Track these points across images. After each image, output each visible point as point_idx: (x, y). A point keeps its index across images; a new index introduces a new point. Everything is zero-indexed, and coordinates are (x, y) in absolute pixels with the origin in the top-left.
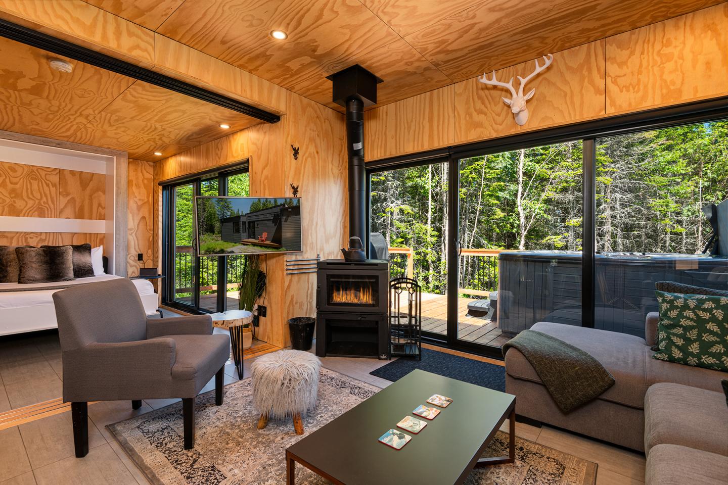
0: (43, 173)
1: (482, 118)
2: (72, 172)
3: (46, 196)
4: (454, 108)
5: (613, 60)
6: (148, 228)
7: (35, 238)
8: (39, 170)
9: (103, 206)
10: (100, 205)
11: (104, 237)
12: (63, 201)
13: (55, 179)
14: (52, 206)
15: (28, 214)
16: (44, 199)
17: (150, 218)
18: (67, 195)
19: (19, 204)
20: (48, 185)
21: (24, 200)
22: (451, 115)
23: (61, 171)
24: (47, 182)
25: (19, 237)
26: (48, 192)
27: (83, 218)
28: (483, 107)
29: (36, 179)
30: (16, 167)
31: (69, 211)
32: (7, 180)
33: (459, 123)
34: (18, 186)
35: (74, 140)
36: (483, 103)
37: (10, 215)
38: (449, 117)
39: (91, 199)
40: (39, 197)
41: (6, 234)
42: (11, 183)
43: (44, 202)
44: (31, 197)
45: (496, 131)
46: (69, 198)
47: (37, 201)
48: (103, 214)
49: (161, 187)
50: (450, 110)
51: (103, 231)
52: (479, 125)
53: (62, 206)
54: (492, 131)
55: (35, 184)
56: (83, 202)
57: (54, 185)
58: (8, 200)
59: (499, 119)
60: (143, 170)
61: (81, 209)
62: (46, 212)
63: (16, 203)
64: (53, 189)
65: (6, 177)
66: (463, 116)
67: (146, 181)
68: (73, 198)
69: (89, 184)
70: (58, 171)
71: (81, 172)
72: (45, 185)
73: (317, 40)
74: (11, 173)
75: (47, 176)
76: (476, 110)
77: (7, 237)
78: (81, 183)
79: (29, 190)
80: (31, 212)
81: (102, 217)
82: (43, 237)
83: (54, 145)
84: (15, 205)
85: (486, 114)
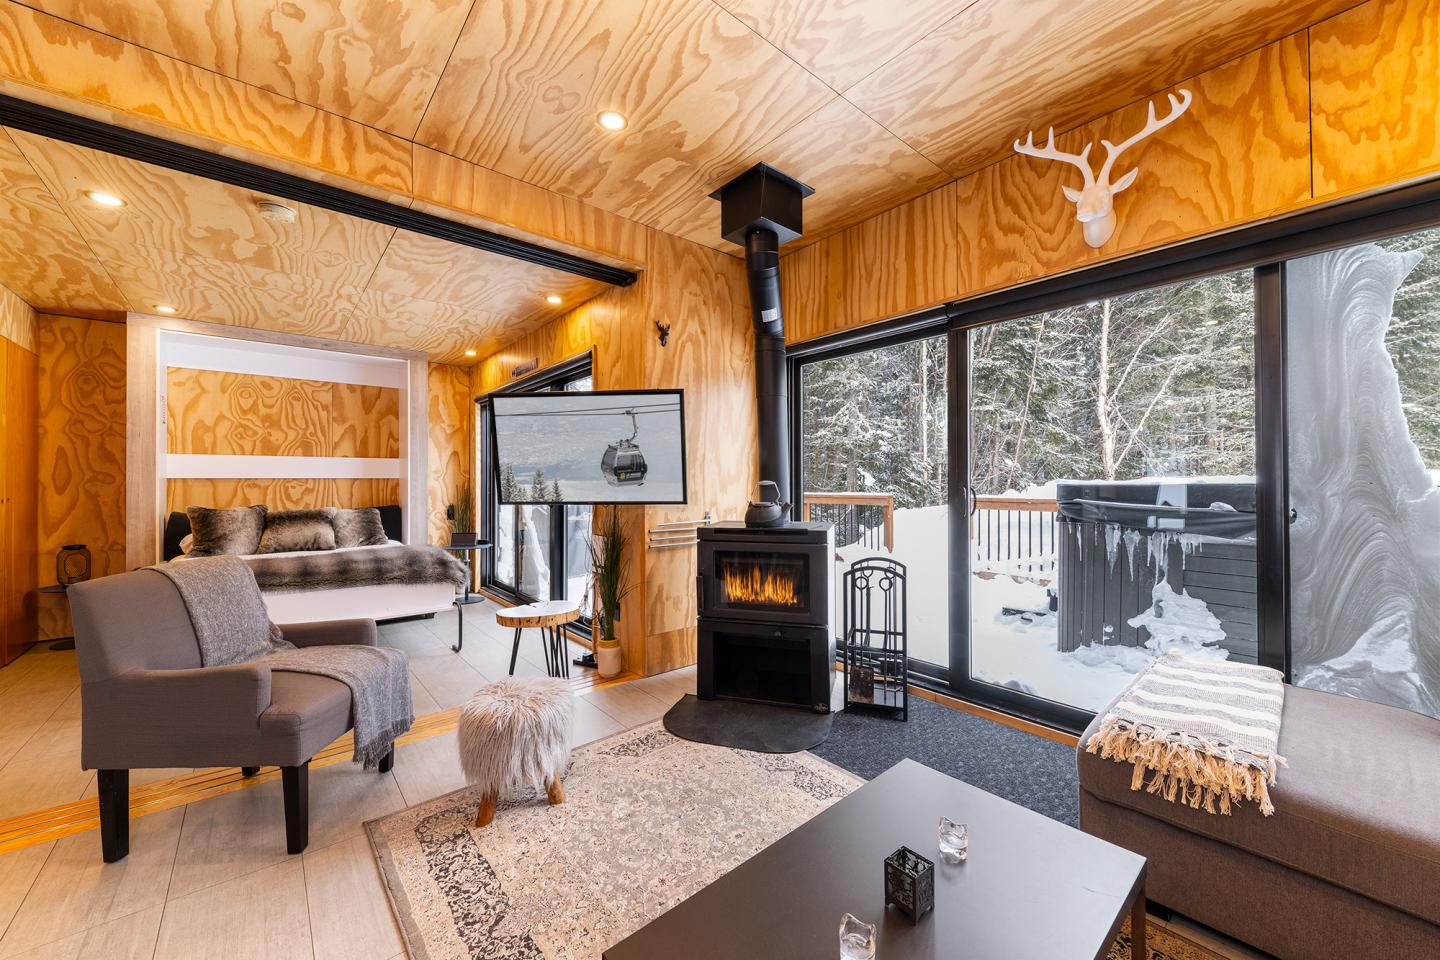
0: (309, 390)
1: (1014, 240)
2: (351, 388)
3: (314, 424)
4: (957, 228)
5: (1331, 74)
6: (462, 468)
7: (298, 487)
8: (304, 386)
9: (395, 436)
10: (391, 435)
11: (398, 484)
12: (338, 430)
13: (326, 397)
14: (322, 439)
15: (289, 453)
16: (311, 429)
17: (464, 454)
18: (344, 421)
19: (276, 436)
20: (316, 408)
21: (282, 430)
22: (951, 241)
23: (335, 386)
24: (316, 403)
25: (275, 487)
26: (316, 419)
27: (366, 456)
28: (1016, 219)
29: (298, 399)
30: (272, 383)
31: (347, 446)
32: (260, 402)
33: (967, 258)
34: (273, 411)
35: (347, 338)
36: (1017, 211)
37: (263, 454)
38: (946, 246)
39: (378, 428)
40: (304, 427)
41: (257, 482)
42: (265, 406)
43: (310, 433)
44: (292, 425)
45: (1046, 264)
46: (347, 425)
47: (301, 432)
48: (395, 449)
49: (478, 407)
50: (948, 233)
51: (394, 474)
52: (1010, 255)
53: (336, 439)
54: (1038, 266)
55: (297, 405)
56: (366, 432)
57: (325, 408)
58: (260, 432)
59: (1051, 240)
60: (455, 381)
61: (365, 441)
62: (314, 448)
63: (271, 436)
64: (324, 414)
65: (257, 397)
66: (973, 243)
67: (458, 397)
68: (352, 426)
69: (375, 404)
70: (330, 386)
71: (364, 387)
72: (311, 407)
73: (680, 122)
74: (264, 391)
75: (315, 394)
76: (1000, 227)
77: (259, 487)
78: (364, 402)
79: (290, 416)
80: (292, 450)
81: (394, 454)
82: (310, 485)
83: (320, 346)
84: (271, 438)
85: (1021, 232)
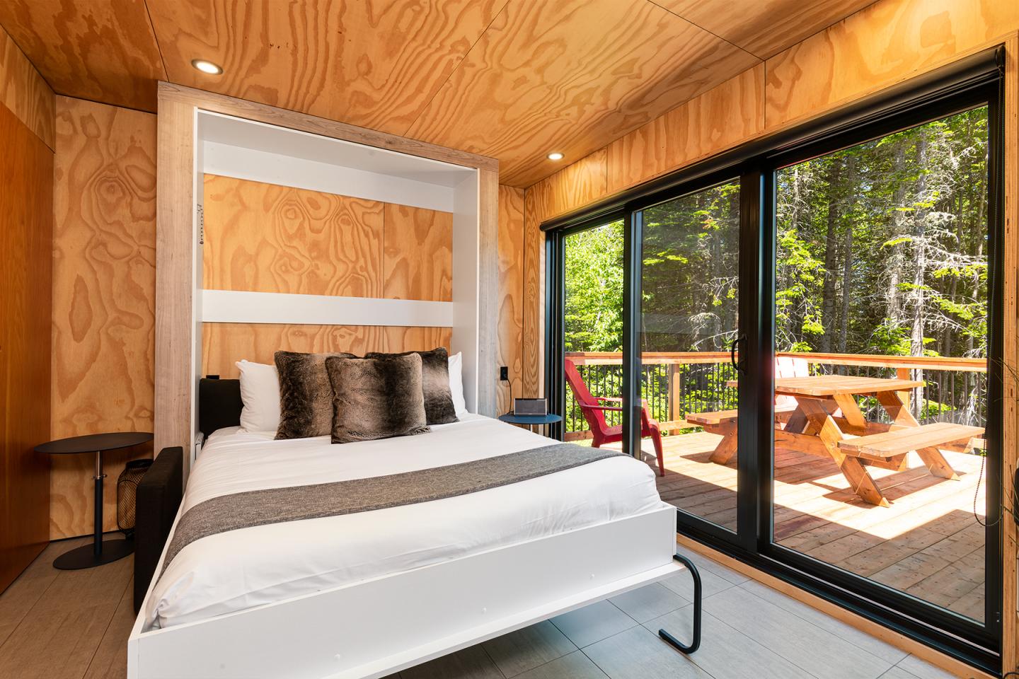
0: (359, 211)
2: (403, 209)
3: (364, 256)
6: (516, 316)
7: (347, 337)
8: (354, 205)
9: (449, 274)
10: (444, 273)
11: (451, 335)
12: (391, 264)
13: (377, 221)
14: (373, 274)
15: (337, 291)
16: (362, 262)
17: (518, 297)
18: (396, 252)
19: (324, 271)
20: (367, 235)
21: (331, 263)
23: (386, 206)
24: (366, 228)
25: (323, 335)
26: (366, 248)
27: (419, 299)
29: (348, 223)
30: (320, 200)
31: (398, 285)
32: (306, 225)
34: (321, 236)
35: (414, 136)
37: (310, 292)
39: (431, 262)
40: (354, 259)
41: (304, 329)
42: (312, 230)
43: (361, 267)
44: (342, 257)
46: (398, 259)
47: (351, 265)
48: (449, 290)
49: (543, 234)
51: (448, 322)
53: (387, 277)
55: (347, 229)
56: (419, 267)
57: (376, 235)
58: (307, 263)
60: (511, 208)
61: (417, 280)
62: (365, 286)
63: (318, 269)
64: (375, 242)
65: (304, 218)
67: (512, 226)
68: (404, 260)
69: (428, 232)
70: (381, 207)
71: (417, 209)
72: (362, 234)
74: (311, 210)
75: (366, 217)
77: (305, 335)
78: (417, 229)
79: (339, 244)
80: (341, 288)
81: (447, 297)
82: (360, 334)
83: (383, 144)
84: (318, 272)
